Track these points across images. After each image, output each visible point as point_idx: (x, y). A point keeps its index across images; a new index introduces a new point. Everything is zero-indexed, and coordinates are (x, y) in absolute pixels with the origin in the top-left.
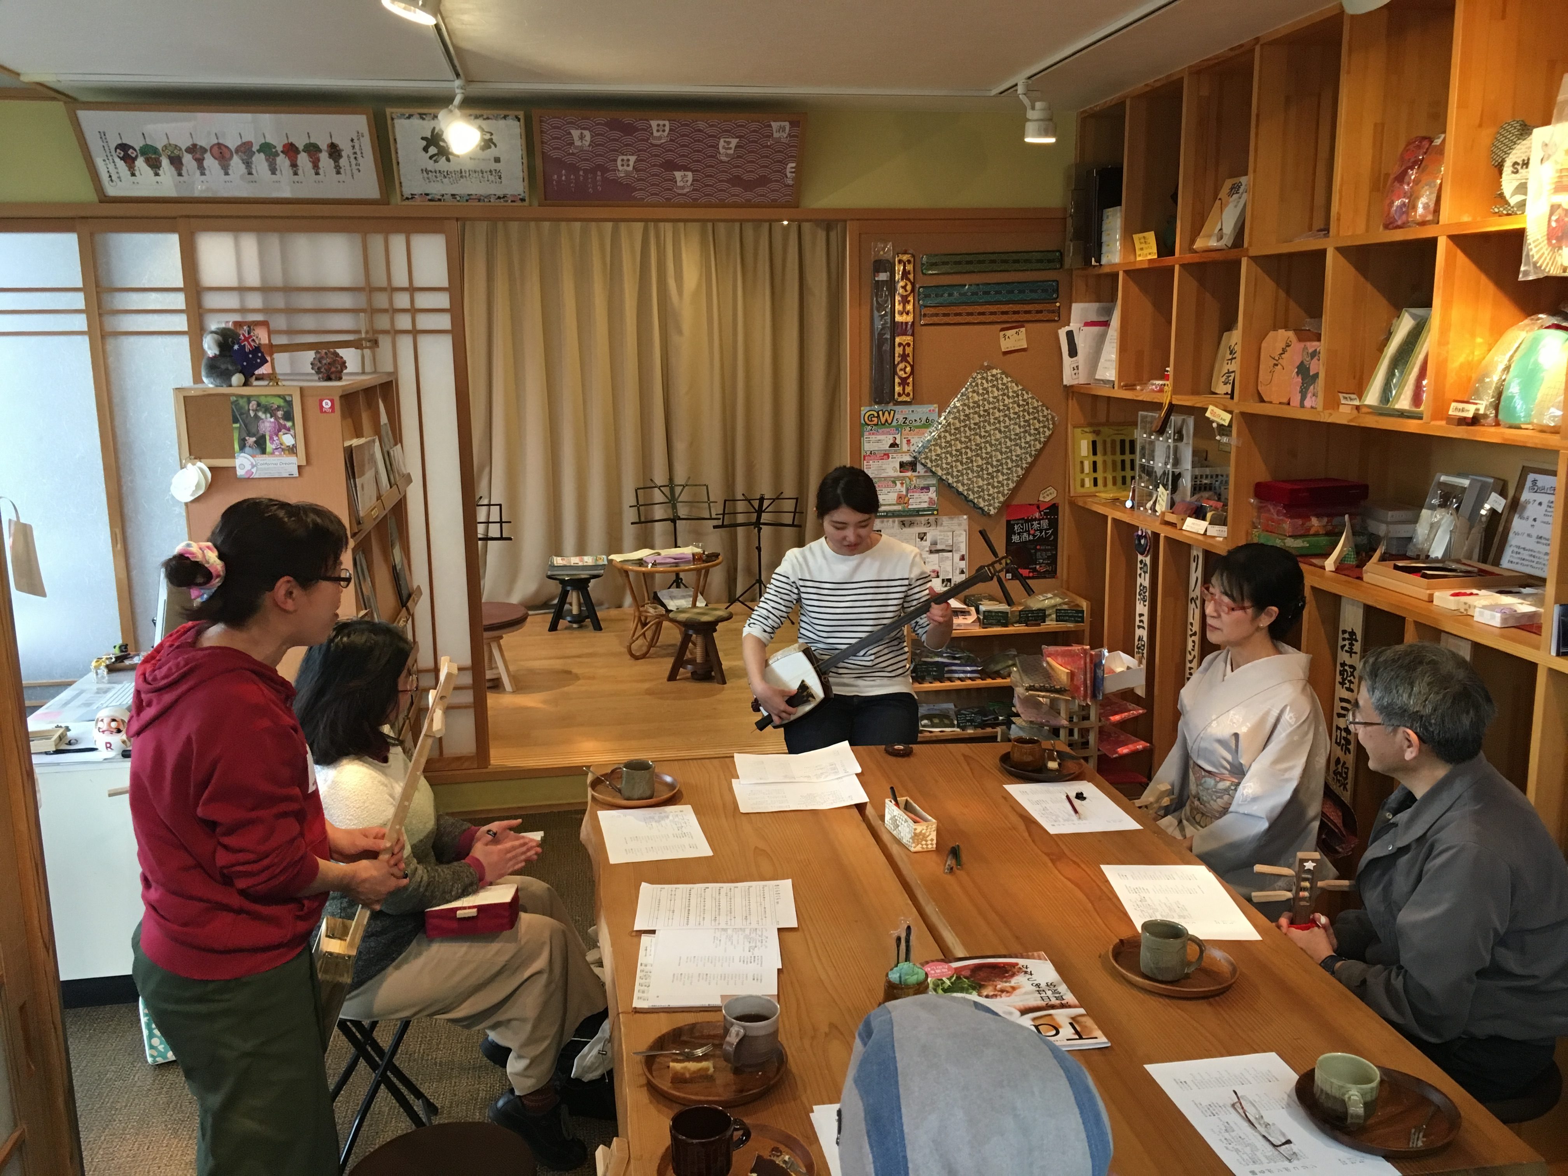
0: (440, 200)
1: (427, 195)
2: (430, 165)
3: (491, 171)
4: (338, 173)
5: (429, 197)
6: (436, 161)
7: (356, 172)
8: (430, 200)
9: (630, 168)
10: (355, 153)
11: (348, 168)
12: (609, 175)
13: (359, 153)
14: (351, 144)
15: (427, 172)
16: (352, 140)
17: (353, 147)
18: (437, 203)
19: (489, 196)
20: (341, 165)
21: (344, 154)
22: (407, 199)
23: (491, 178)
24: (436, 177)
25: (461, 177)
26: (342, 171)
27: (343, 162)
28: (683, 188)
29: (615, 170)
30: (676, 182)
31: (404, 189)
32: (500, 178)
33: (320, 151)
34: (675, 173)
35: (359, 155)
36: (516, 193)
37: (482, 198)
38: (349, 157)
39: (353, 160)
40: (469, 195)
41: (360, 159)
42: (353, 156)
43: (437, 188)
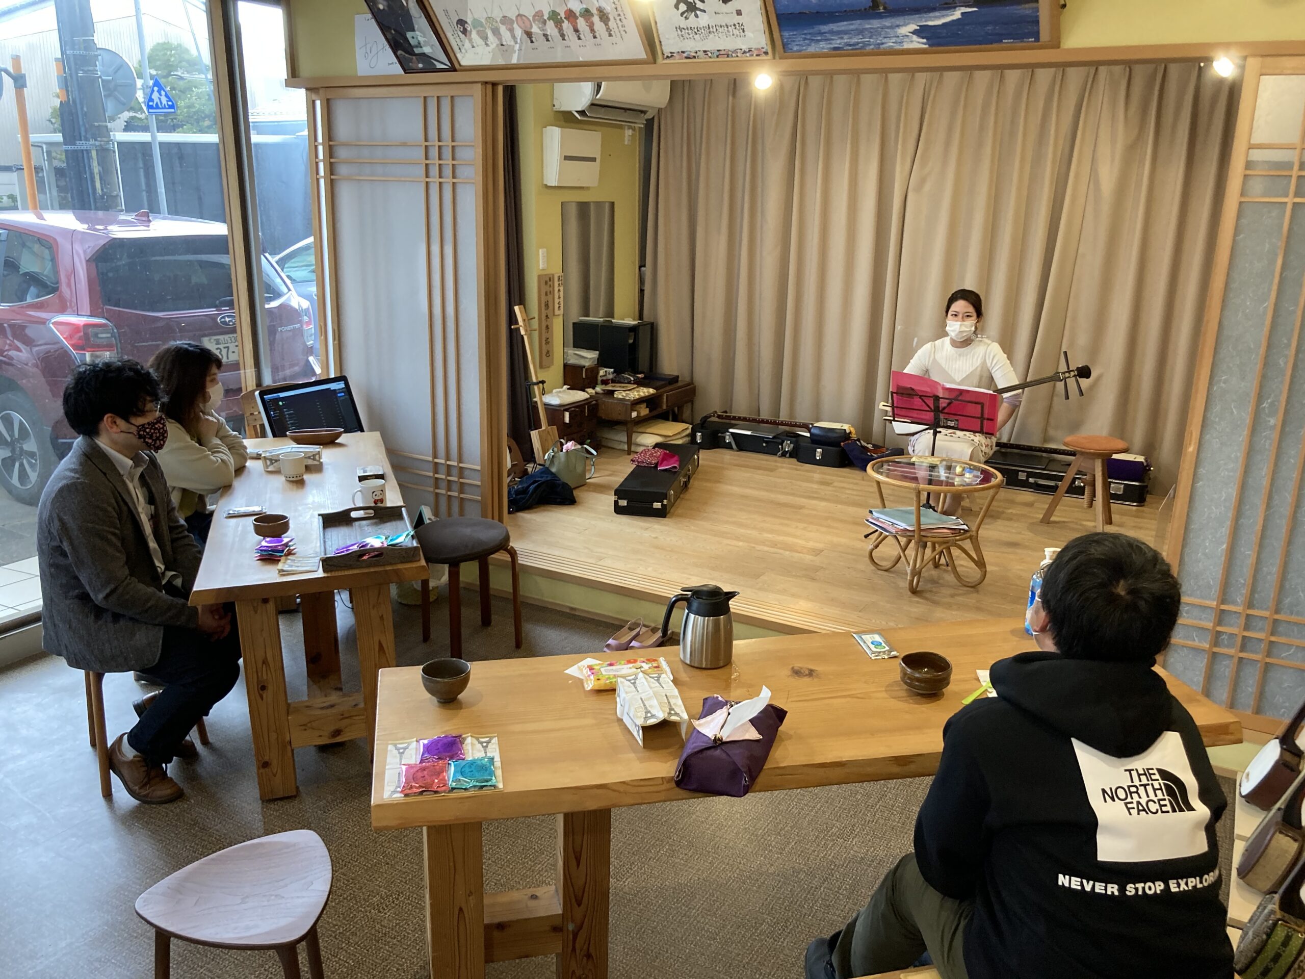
0: (694, 57)
1: (683, 52)
2: (683, 23)
3: (734, 25)
4: (610, 35)
5: (685, 55)
6: (686, 18)
7: (623, 33)
8: (687, 58)
10: (619, 15)
11: (616, 30)
13: (622, 14)
15: (681, 29)
16: (614, 3)
17: (616, 9)
18: (694, 60)
19: (735, 51)
20: (611, 28)
21: (611, 17)
22: (668, 57)
23: (736, 32)
24: (689, 34)
25: (710, 32)
26: (613, 33)
27: (612, 24)
31: (663, 48)
32: (744, 32)
33: (592, 15)
35: (622, 17)
36: (760, 47)
37: (730, 53)
38: (615, 19)
39: (618, 22)
40: (718, 51)
41: (624, 20)
42: (618, 18)
43: (691, 45)
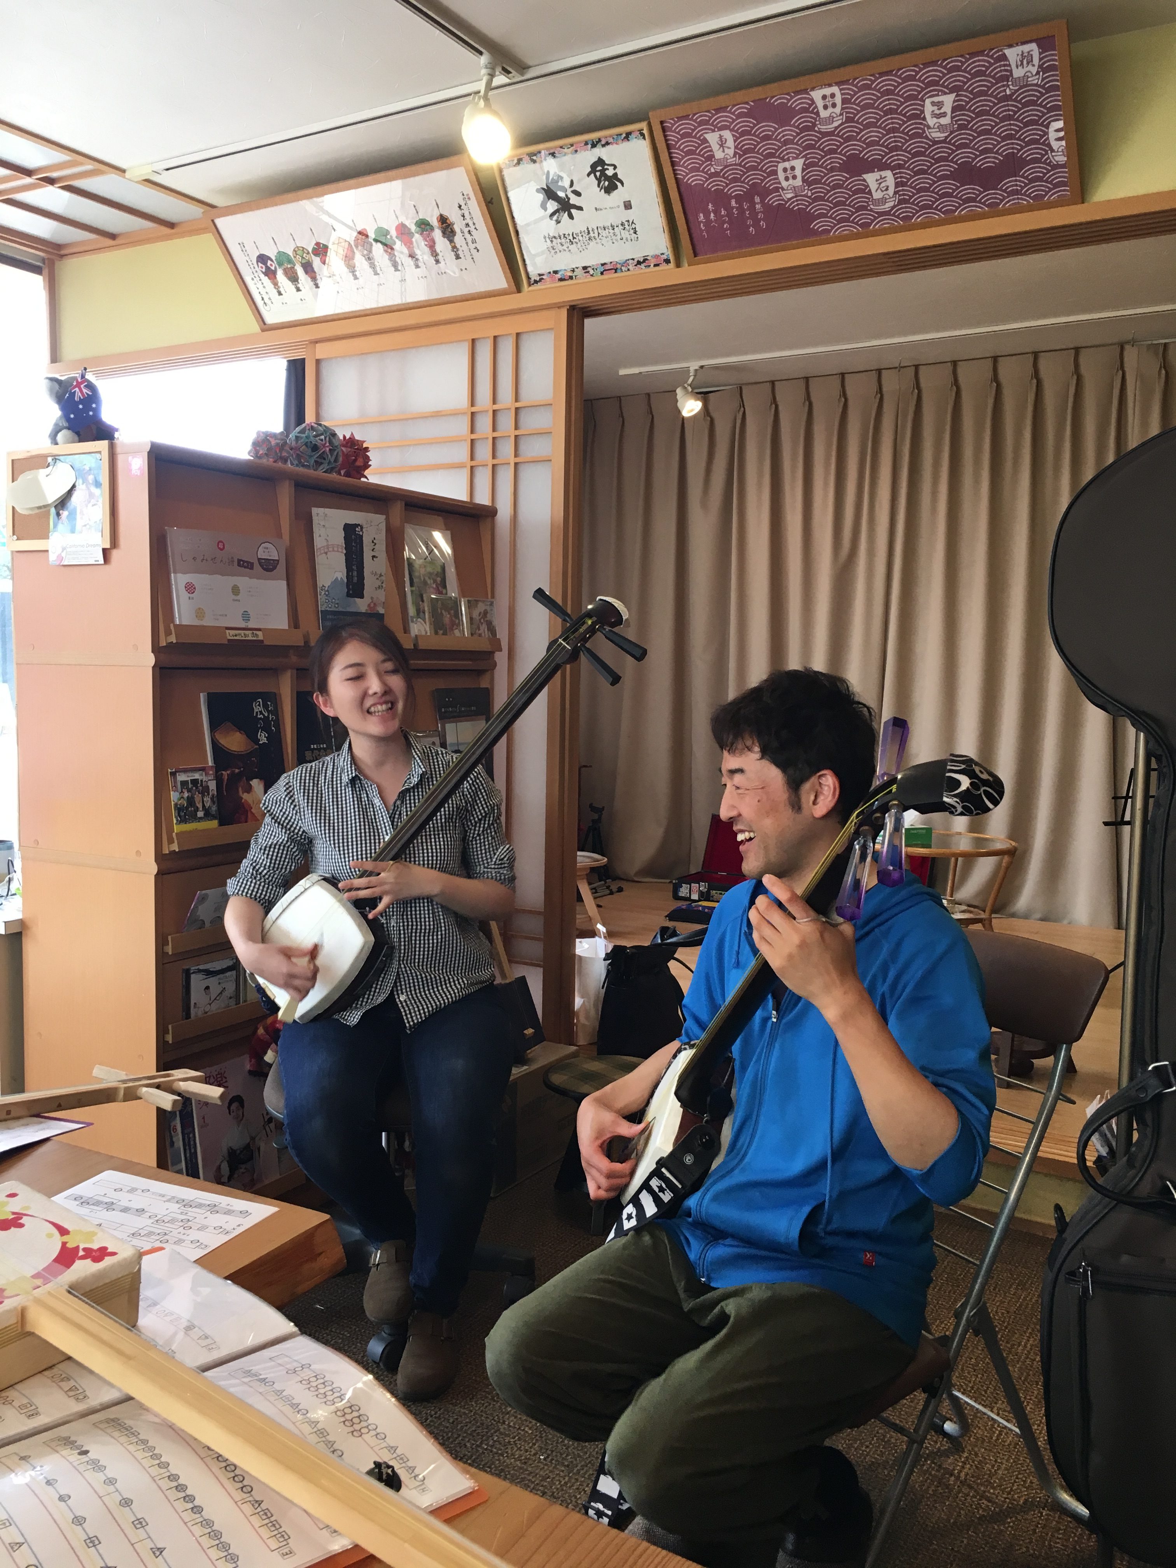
0: (571, 278)
1: (556, 272)
2: (553, 229)
3: (622, 224)
4: (458, 257)
5: (559, 276)
6: (558, 222)
7: (474, 252)
8: (561, 280)
9: (798, 182)
10: (467, 225)
11: (465, 247)
12: (773, 200)
13: (471, 224)
14: (460, 212)
15: (551, 238)
16: (460, 207)
17: (463, 216)
18: (570, 282)
19: (626, 263)
20: (458, 246)
21: (457, 228)
22: (536, 282)
23: (625, 234)
24: (562, 245)
25: (590, 239)
26: (460, 252)
27: (458, 239)
28: (883, 201)
29: (777, 190)
30: (870, 193)
31: (530, 269)
32: (635, 233)
33: (432, 229)
34: (865, 176)
35: (472, 228)
36: (658, 253)
37: (619, 266)
38: (462, 232)
39: (467, 236)
40: (603, 265)
41: (474, 232)
42: (466, 230)
43: (566, 261)
